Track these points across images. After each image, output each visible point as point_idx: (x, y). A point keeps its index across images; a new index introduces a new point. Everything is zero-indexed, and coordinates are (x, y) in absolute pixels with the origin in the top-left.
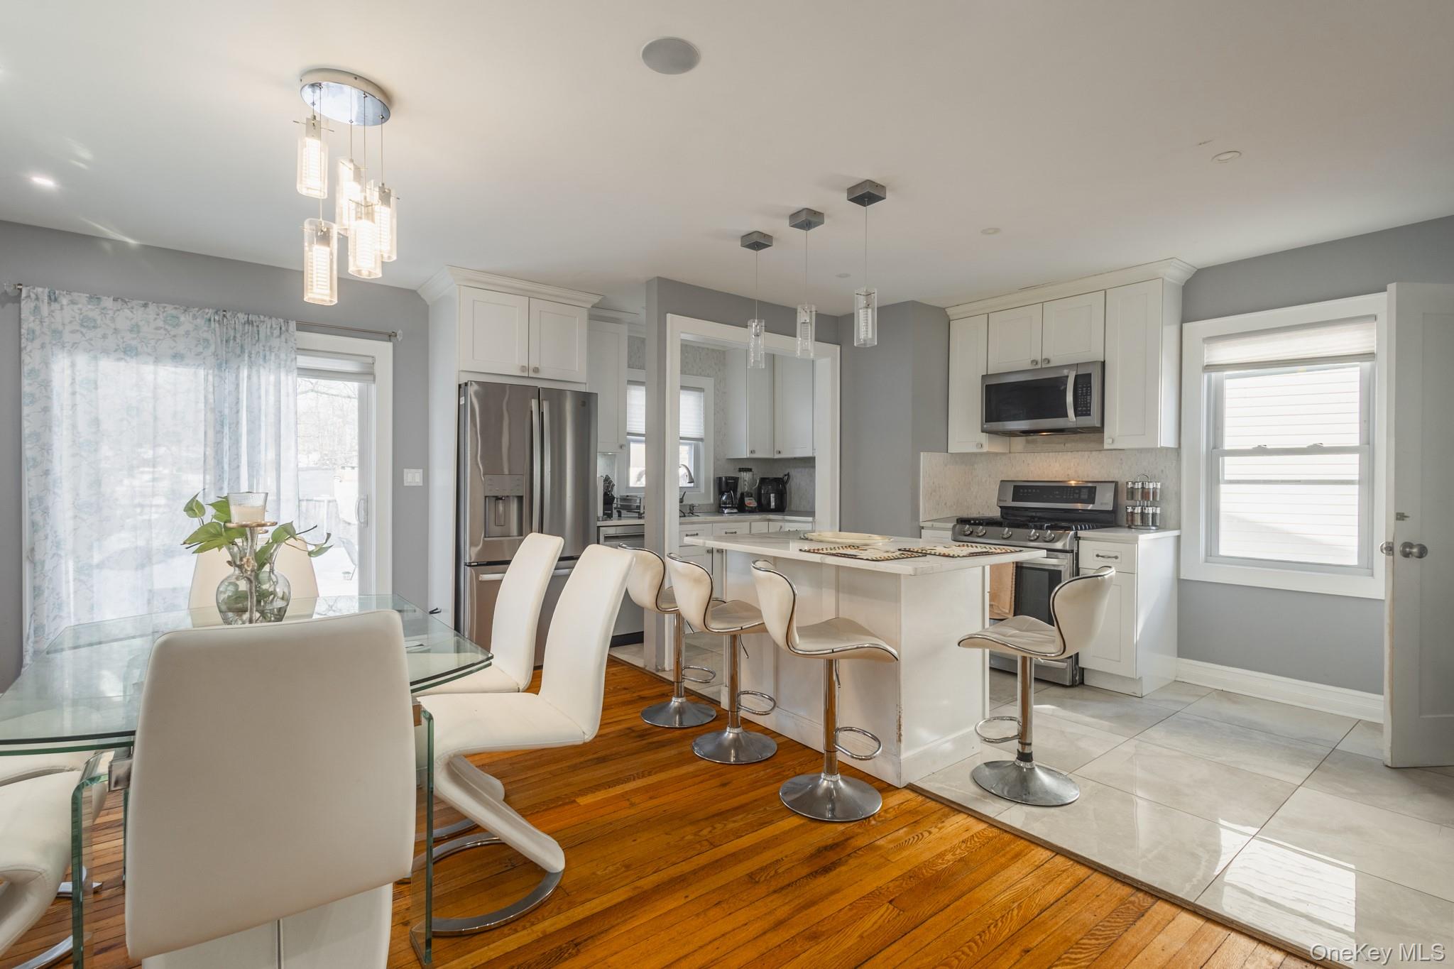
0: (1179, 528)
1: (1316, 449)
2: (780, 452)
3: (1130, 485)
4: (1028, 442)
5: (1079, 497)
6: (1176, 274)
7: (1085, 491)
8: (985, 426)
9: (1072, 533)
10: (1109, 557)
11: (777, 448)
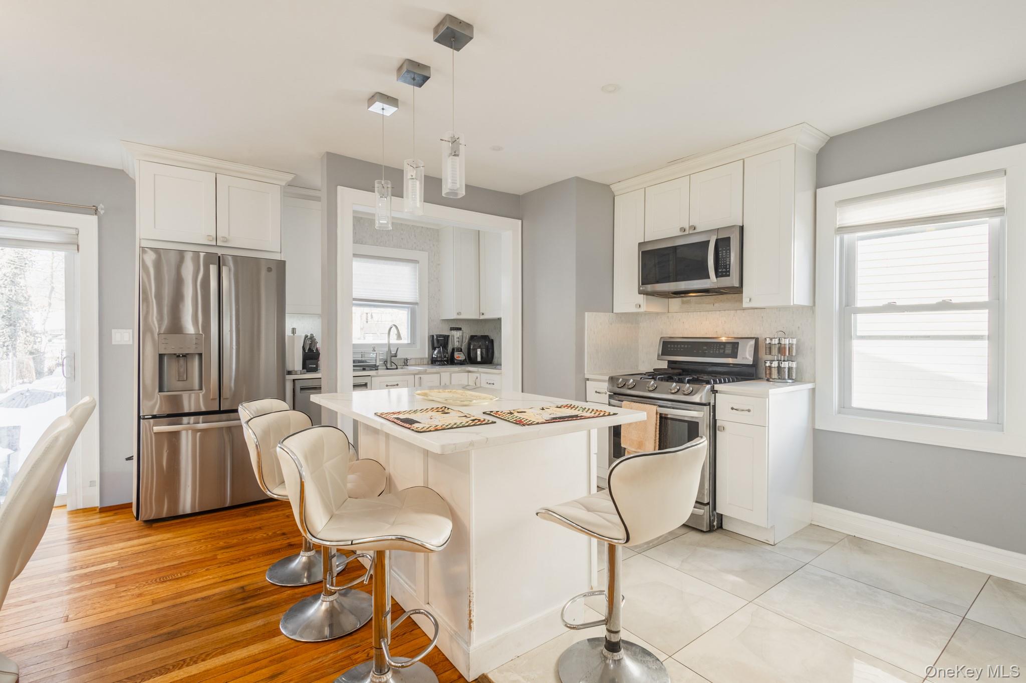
0: (814, 382)
1: (945, 306)
2: (483, 314)
3: (768, 341)
4: (683, 303)
5: (724, 351)
6: (810, 141)
7: (729, 346)
8: (641, 288)
9: (708, 387)
10: (743, 410)
11: (482, 311)
